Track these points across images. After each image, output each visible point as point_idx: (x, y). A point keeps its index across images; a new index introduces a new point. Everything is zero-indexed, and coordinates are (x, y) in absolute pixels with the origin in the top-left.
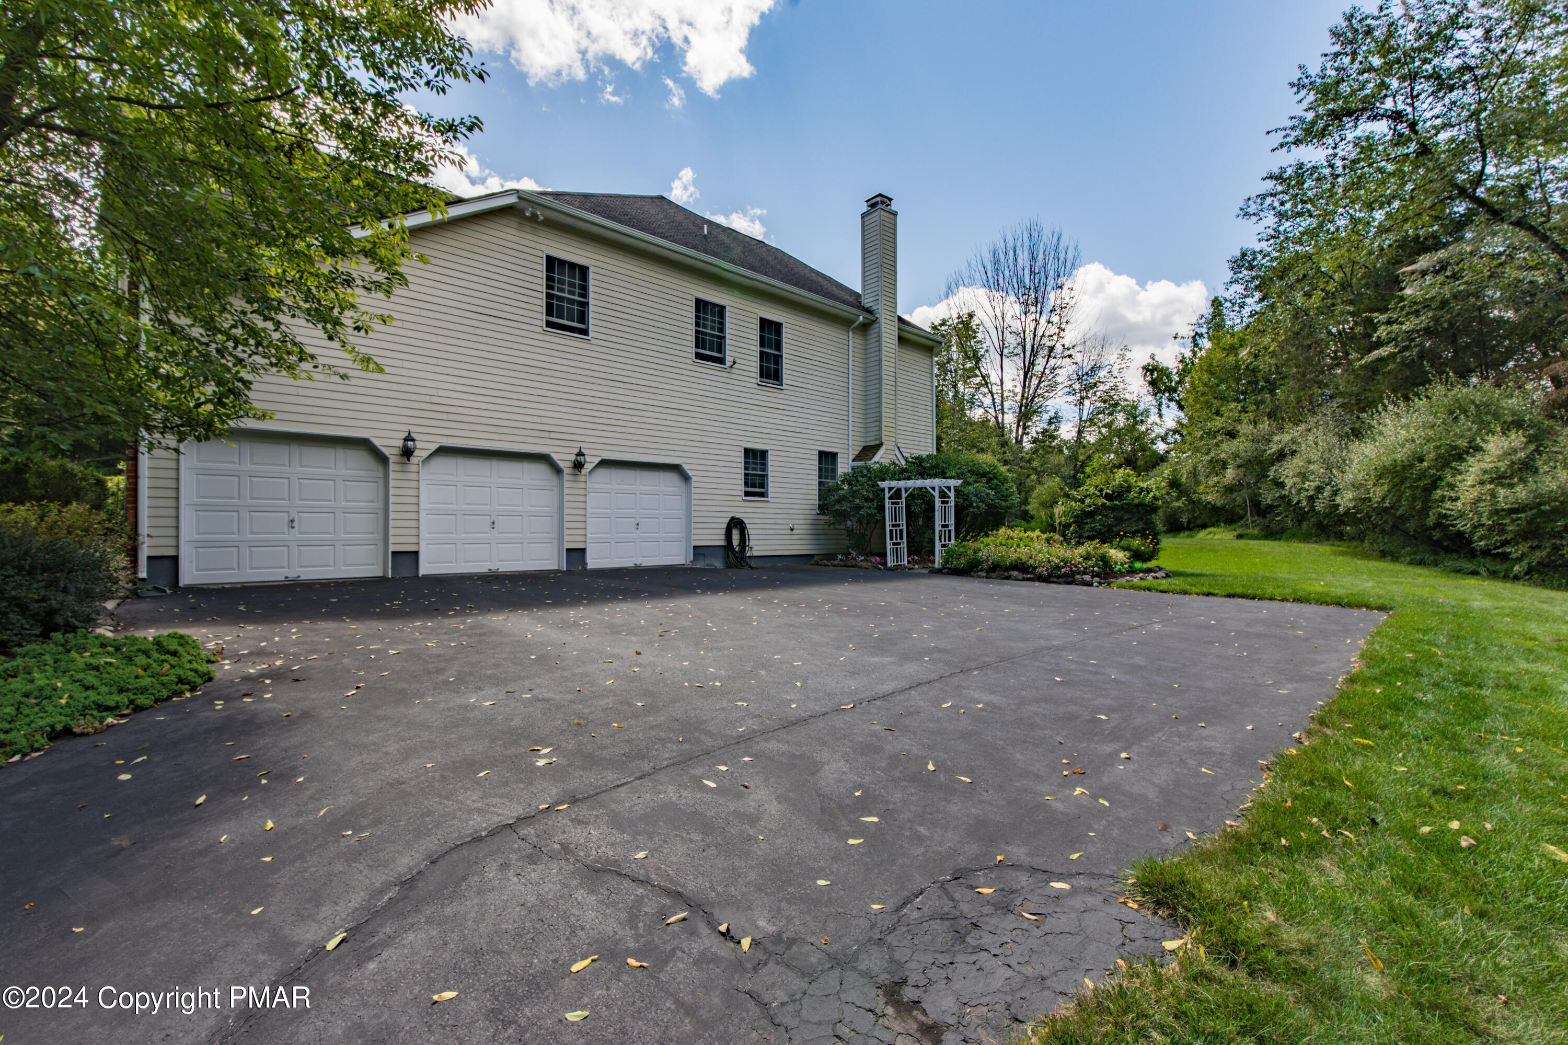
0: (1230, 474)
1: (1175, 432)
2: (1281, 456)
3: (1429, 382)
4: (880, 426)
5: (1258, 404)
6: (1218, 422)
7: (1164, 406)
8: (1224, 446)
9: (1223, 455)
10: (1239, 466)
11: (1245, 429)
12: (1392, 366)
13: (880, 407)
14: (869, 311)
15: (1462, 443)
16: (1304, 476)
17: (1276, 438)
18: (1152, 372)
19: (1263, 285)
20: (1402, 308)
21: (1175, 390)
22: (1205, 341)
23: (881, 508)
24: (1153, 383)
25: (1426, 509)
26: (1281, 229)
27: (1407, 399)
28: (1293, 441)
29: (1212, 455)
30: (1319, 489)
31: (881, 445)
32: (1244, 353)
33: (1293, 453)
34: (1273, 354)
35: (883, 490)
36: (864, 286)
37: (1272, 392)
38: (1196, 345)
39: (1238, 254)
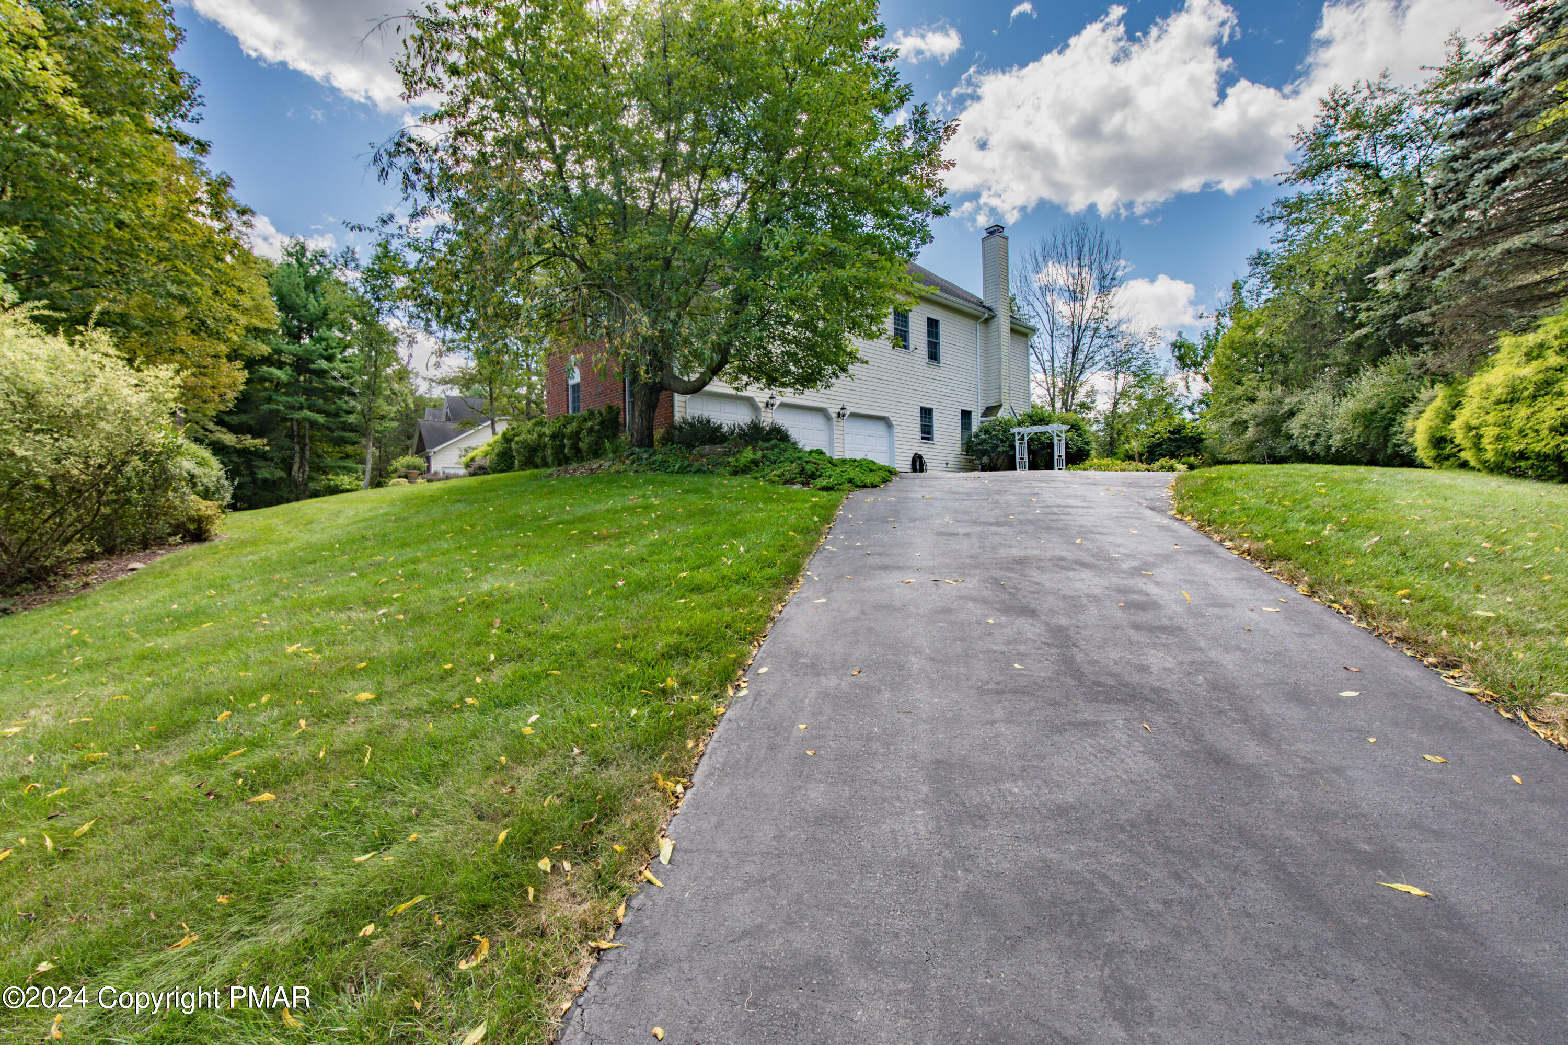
0: (1251, 433)
1: (1201, 402)
2: (1291, 414)
3: (1390, 354)
4: (1000, 392)
5: (1273, 373)
6: (1239, 390)
7: (1190, 379)
8: (1246, 410)
9: (1245, 417)
10: (1258, 425)
11: (1263, 394)
12: (1370, 342)
13: (1000, 378)
14: (989, 309)
15: (1408, 395)
16: (1306, 426)
17: (1287, 400)
18: (1180, 348)
19: (1277, 277)
20: (1378, 298)
21: (1200, 365)
22: (1227, 320)
23: (1013, 447)
24: (1181, 358)
25: (1387, 440)
26: (1290, 233)
27: (1376, 366)
28: (1300, 402)
29: (1236, 417)
30: (1318, 435)
31: (1001, 406)
32: (1260, 332)
33: (1299, 410)
34: (1285, 333)
35: (1013, 435)
36: (985, 294)
37: (1286, 363)
38: (1219, 324)
39: (1255, 254)
